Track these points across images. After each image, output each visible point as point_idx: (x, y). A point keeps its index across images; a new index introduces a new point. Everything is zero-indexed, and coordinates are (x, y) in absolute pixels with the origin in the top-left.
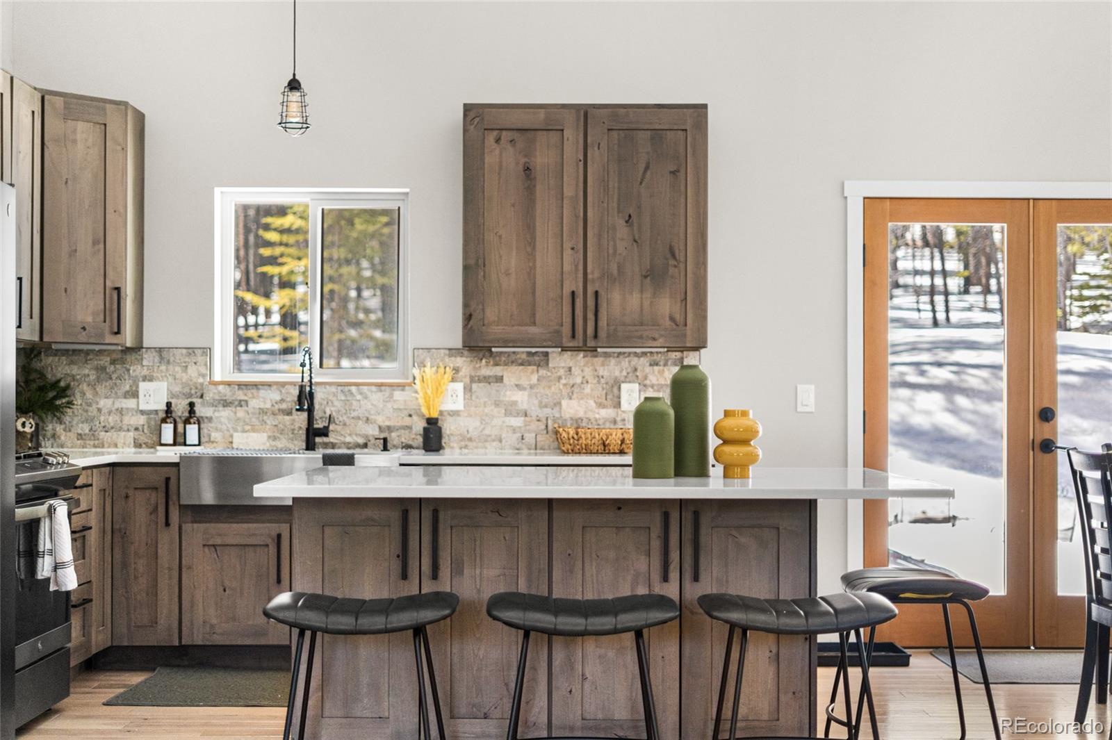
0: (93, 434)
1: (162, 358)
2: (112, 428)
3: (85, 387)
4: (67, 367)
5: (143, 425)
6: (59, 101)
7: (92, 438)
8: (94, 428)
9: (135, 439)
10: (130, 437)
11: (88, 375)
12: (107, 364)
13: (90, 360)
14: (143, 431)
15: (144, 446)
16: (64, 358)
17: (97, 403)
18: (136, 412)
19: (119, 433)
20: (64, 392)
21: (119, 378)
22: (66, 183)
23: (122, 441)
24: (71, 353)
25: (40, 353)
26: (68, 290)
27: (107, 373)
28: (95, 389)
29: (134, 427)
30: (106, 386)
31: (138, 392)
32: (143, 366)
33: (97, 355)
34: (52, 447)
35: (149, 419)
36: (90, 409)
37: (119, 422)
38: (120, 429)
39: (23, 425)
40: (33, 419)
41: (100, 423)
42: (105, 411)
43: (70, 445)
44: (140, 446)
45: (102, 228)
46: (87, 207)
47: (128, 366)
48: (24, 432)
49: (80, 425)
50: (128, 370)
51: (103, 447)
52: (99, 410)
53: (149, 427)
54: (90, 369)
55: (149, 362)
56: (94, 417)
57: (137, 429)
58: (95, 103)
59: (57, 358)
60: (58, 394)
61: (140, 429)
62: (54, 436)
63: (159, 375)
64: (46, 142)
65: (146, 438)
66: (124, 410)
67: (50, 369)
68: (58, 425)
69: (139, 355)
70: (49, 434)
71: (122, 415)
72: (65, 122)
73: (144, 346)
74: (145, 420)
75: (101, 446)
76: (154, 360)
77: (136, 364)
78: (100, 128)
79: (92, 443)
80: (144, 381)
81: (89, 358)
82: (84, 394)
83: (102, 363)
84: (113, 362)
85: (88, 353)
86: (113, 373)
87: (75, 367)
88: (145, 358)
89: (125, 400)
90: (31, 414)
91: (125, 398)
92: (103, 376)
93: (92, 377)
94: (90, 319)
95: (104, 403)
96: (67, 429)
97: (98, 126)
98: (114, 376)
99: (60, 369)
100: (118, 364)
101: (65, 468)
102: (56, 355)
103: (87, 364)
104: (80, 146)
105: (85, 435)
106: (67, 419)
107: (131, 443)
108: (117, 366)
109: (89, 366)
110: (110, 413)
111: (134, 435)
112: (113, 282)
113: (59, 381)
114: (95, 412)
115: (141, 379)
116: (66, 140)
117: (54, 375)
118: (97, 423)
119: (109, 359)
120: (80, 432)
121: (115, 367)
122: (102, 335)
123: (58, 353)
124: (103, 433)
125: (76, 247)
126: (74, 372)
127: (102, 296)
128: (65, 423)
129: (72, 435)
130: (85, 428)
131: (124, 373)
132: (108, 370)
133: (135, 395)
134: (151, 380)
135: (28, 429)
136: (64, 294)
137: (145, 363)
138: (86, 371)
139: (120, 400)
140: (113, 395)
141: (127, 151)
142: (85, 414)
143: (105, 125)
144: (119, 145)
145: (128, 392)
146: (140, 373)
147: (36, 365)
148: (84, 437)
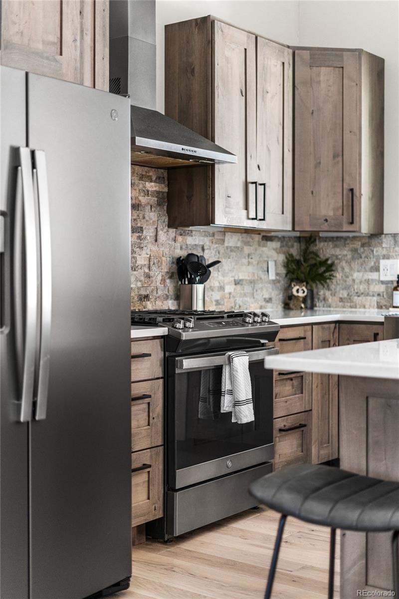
0: (349, 298)
1: (396, 241)
2: (362, 294)
3: (344, 264)
4: (333, 250)
5: (383, 292)
6: (306, 55)
7: (349, 301)
8: (350, 294)
9: (377, 302)
10: (374, 301)
11: (346, 255)
12: (359, 247)
13: (348, 244)
14: (383, 296)
15: (384, 307)
16: (330, 243)
17: (352, 276)
18: (379, 282)
19: (367, 297)
20: (330, 268)
21: (366, 257)
22: (312, 113)
23: (369, 303)
24: (335, 239)
25: (315, 240)
26: (314, 192)
27: (358, 254)
28: (350, 265)
29: (377, 293)
30: (358, 263)
31: (379, 267)
32: (383, 248)
33: (352, 241)
34: (324, 307)
35: (387, 287)
36: (348, 280)
37: (367, 289)
38: (368, 295)
39: (298, 291)
40: (306, 287)
41: (354, 290)
42: (357, 281)
43: (334, 306)
44: (381, 308)
45: (341, 145)
46: (328, 130)
47: (372, 248)
48: (298, 296)
49: (341, 291)
50: (373, 251)
51: (356, 307)
52: (354, 280)
53: (387, 293)
54: (349, 250)
55: (387, 244)
56: (350, 286)
57: (379, 295)
58: (334, 52)
59: (326, 244)
60: (327, 269)
61: (382, 295)
62: (324, 299)
63: (393, 254)
64: (296, 84)
65: (386, 301)
66: (370, 280)
67: (321, 251)
68: (327, 291)
69: (380, 240)
70: (321, 298)
71: (369, 284)
72: (311, 69)
73: (385, 232)
74: (385, 288)
75: (355, 307)
76: (390, 243)
77: (378, 247)
78: (339, 71)
79: (349, 304)
80: (383, 259)
81: (346, 242)
82: (343, 269)
83: (355, 246)
84: (363, 245)
85: (346, 239)
86: (363, 253)
87: (338, 250)
88: (384, 242)
89: (371, 273)
90: (305, 283)
91: (371, 272)
92: (356, 255)
93: (349, 257)
94: (331, 213)
95: (356, 275)
96: (333, 295)
97: (337, 69)
98: (363, 256)
99: (328, 251)
100: (366, 246)
101: (266, 325)
102: (326, 241)
103: (346, 247)
104: (323, 85)
105: (344, 298)
106: (333, 287)
107: (374, 305)
108: (365, 248)
109: (347, 249)
110: (361, 282)
111: (377, 299)
112: (349, 185)
113: (327, 260)
114: (351, 283)
115: (381, 257)
116: (311, 83)
117: (324, 255)
118: (353, 290)
119: (360, 243)
120: (341, 296)
121: (364, 249)
122: (341, 225)
123: (326, 239)
124: (356, 298)
125: (320, 160)
126: (337, 253)
127: (341, 196)
128: (331, 290)
129: (336, 299)
130: (344, 294)
131: (370, 253)
132: (359, 252)
133: (377, 269)
134: (388, 258)
135: (301, 294)
136: (311, 195)
137: (384, 245)
138: (345, 253)
139: (367, 273)
140: (363, 270)
141: (361, 87)
142: (345, 284)
143: (343, 67)
144: (354, 82)
145: (372, 267)
146: (381, 253)
147: (313, 248)
148: (344, 300)
